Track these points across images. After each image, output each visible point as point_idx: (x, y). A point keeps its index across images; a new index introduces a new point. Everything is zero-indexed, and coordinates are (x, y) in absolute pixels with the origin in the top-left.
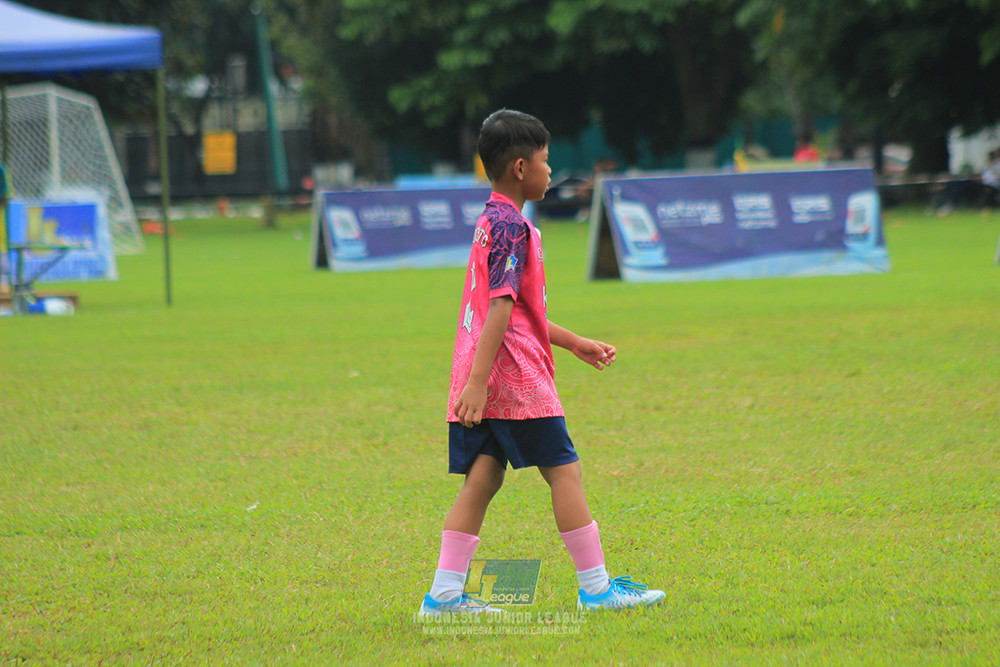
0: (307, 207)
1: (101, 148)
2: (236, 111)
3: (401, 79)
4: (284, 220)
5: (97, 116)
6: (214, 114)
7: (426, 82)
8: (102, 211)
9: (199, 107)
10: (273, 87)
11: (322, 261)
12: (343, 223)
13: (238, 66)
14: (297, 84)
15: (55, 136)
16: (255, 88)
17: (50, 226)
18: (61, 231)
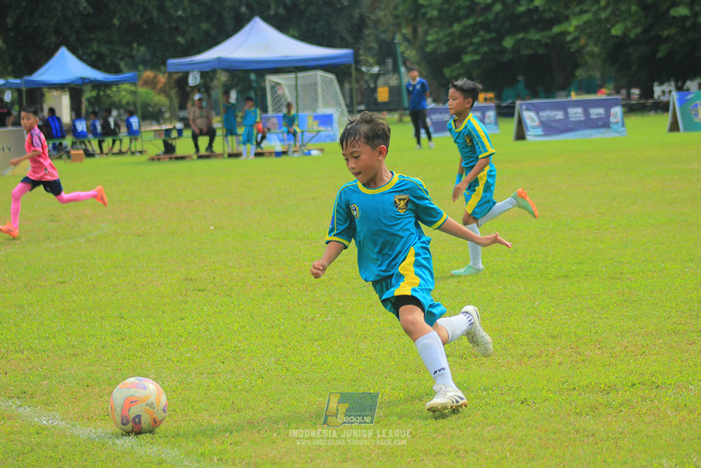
1: (337, 93)
2: (389, 78)
3: (449, 65)
5: (335, 82)
6: (381, 81)
7: (458, 65)
8: (336, 117)
9: (376, 77)
10: (403, 69)
13: (389, 61)
15: (319, 89)
16: (396, 70)
17: (316, 123)
18: (320, 125)
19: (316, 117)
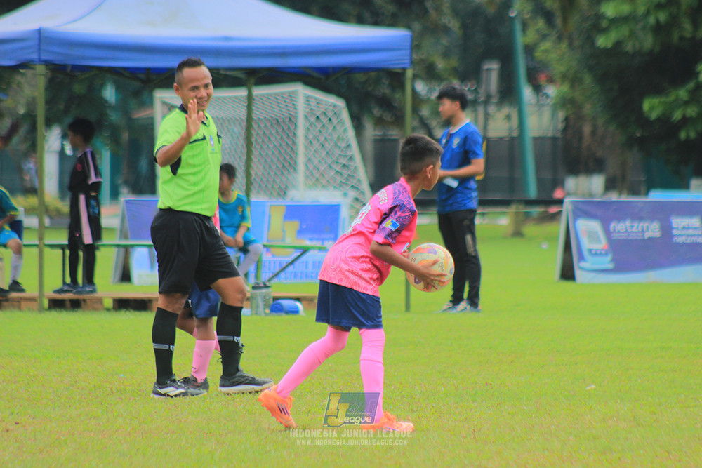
0: (554, 217)
1: (348, 146)
2: (487, 116)
3: (658, 91)
4: (530, 229)
5: (345, 115)
8: (344, 213)
10: (527, 92)
11: (568, 273)
12: (589, 232)
13: (492, 68)
14: (551, 91)
15: (301, 132)
16: (508, 93)
17: (294, 225)
18: (301, 232)
19: (293, 212)
